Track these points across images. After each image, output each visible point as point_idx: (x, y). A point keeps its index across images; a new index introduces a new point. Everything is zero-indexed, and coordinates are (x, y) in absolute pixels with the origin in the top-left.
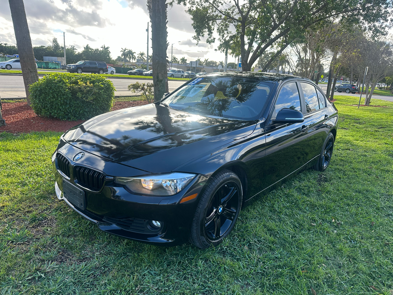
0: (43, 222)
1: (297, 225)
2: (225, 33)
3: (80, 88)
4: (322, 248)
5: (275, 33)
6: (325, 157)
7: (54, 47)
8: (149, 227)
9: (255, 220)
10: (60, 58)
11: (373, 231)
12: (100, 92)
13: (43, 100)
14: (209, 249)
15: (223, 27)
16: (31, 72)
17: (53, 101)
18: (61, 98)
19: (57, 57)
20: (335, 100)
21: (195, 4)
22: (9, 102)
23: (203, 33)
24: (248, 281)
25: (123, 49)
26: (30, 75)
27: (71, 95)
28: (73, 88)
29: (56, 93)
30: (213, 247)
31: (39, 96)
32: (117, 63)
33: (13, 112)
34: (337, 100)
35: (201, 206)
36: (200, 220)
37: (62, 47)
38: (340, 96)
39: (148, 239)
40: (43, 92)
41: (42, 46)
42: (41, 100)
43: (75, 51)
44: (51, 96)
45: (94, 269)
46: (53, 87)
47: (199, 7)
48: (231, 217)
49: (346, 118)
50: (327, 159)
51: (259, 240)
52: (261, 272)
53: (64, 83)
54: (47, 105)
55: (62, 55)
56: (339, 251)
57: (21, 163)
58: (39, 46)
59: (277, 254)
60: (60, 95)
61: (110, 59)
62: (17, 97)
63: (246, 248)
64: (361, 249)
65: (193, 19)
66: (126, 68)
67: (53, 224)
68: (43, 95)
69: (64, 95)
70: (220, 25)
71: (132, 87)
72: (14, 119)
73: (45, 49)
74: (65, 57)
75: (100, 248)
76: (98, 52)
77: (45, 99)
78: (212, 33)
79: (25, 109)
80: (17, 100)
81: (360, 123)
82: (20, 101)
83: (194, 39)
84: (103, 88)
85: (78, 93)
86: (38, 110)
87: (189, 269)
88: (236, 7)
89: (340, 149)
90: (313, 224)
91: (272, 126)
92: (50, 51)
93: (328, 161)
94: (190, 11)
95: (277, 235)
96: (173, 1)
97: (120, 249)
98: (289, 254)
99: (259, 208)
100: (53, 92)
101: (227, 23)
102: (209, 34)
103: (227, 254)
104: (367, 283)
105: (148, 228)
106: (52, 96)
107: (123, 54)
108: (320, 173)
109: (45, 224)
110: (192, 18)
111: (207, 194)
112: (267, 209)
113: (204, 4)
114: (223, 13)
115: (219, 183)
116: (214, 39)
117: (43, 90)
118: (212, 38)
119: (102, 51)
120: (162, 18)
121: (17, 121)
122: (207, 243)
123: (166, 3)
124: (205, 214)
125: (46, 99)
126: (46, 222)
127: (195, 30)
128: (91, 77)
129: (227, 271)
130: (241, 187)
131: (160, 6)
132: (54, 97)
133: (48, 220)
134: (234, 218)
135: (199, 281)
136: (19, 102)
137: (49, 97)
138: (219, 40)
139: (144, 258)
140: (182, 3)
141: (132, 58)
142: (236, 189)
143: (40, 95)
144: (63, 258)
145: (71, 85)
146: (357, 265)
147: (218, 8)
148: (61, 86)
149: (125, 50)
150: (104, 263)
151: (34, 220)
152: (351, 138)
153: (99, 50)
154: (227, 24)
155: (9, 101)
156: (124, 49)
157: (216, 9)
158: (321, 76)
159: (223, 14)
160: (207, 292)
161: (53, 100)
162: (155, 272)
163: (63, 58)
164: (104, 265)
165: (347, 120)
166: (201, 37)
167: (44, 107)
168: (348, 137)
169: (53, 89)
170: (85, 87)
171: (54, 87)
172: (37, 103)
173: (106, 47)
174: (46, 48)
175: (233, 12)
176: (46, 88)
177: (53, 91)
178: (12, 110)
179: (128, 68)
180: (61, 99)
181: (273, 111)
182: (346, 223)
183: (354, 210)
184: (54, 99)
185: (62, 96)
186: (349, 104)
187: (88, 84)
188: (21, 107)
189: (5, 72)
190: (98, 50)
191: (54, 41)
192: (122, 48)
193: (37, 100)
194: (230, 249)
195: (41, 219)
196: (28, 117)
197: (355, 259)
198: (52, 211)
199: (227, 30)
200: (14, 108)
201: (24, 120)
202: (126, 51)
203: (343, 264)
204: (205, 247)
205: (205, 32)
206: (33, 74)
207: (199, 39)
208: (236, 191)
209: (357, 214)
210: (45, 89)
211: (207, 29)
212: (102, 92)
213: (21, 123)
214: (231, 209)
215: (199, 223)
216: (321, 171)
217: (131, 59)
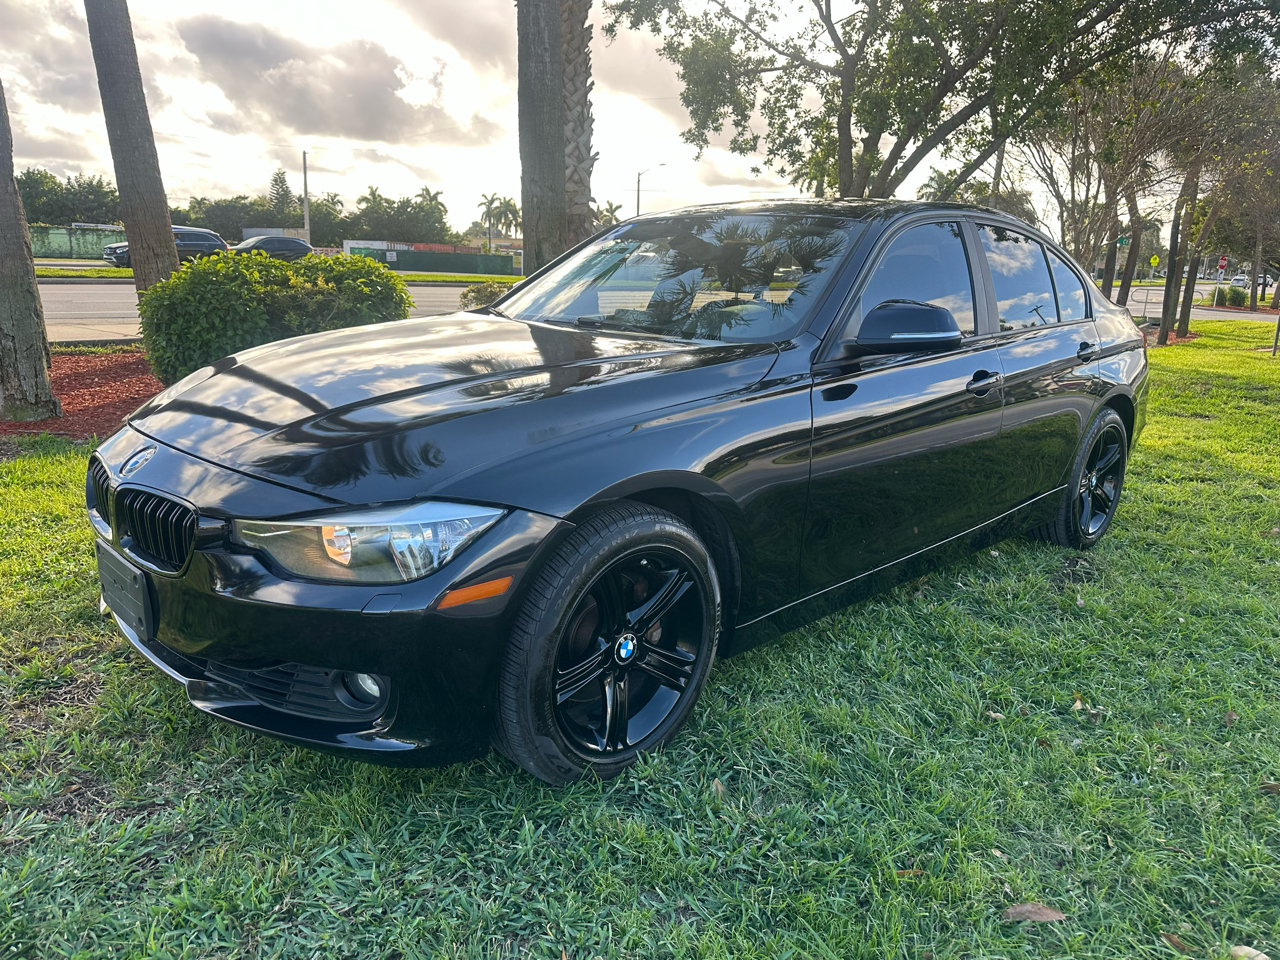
0: (60, 691)
1: (931, 716)
2: (788, 119)
3: (294, 298)
4: (1004, 794)
5: (955, 103)
6: (1095, 497)
7: (277, 198)
8: (341, 695)
9: (781, 696)
10: (291, 230)
11: (1228, 744)
12: (358, 309)
13: (179, 338)
14: (578, 786)
15: (782, 99)
16: (156, 255)
17: (209, 341)
18: (235, 329)
19: (284, 228)
20: (1196, 335)
21: (688, 28)
22: (92, 353)
23: (718, 120)
24: (689, 898)
25: (486, 198)
26: (154, 266)
27: (267, 320)
28: (274, 297)
29: (220, 313)
30: (595, 782)
31: (168, 326)
32: (467, 243)
33: (96, 380)
34: (1201, 336)
35: (532, 628)
36: (529, 677)
37: (300, 199)
38: (1212, 322)
39: (340, 737)
40: (179, 311)
41: (240, 197)
42: (174, 338)
43: (339, 207)
44: (205, 325)
45: (163, 840)
46: (209, 296)
47: (701, 35)
48: (678, 680)
49: (1218, 386)
50: (1102, 505)
51: (773, 763)
52: (745, 867)
53: (246, 282)
54: (192, 353)
55: (298, 223)
56: (1071, 807)
57: (57, 519)
58: (230, 199)
59: (826, 810)
60: (232, 320)
61: (444, 229)
62: (122, 338)
63: (718, 786)
64: (1161, 802)
65: (683, 77)
66: (494, 256)
67: (88, 698)
68: (180, 321)
69: (243, 320)
70: (772, 90)
71: (474, 298)
72: (93, 400)
73: (248, 207)
74: (307, 227)
75: (210, 776)
76: (409, 210)
77: (186, 333)
78: (746, 118)
79: (134, 372)
80: (119, 347)
81: (1266, 400)
82: (126, 348)
83: (687, 139)
84: (368, 297)
85: (287, 313)
86: (165, 371)
87: (482, 850)
88: (825, 28)
89: (1169, 477)
90: (993, 715)
91: (844, 363)
92: (263, 210)
93: (1105, 512)
94: (671, 49)
95: (846, 745)
96: (616, 22)
97: (271, 776)
98: (873, 811)
99: (806, 659)
100: (211, 310)
101: (794, 81)
102: (737, 124)
103: (645, 805)
104: (1154, 923)
105: (338, 701)
106: (207, 322)
107: (488, 215)
108: (1073, 553)
109: (64, 700)
110: (682, 72)
111: (555, 585)
112: (832, 662)
113: (716, 22)
114: (780, 48)
115: (606, 548)
116: (756, 138)
117: (179, 307)
118: (748, 136)
119: (420, 206)
120: (548, 59)
121: (102, 407)
122: (567, 763)
123: (586, 25)
124: (547, 656)
125: (190, 333)
126: (70, 692)
127: (690, 108)
128: (335, 263)
129: (620, 861)
130: (707, 572)
131: (541, 20)
132: (213, 327)
133: (78, 687)
134: (687, 684)
135: (507, 891)
136: (124, 352)
137: (198, 328)
138: (769, 140)
139: (336, 807)
140: (646, 26)
141: (516, 226)
142: (689, 578)
143: (172, 321)
144: (75, 803)
145: (269, 288)
146: (1129, 857)
147: (763, 34)
148: (235, 293)
149: (492, 202)
150: (198, 822)
151: (30, 684)
152: (1216, 446)
153: (413, 202)
154: (796, 86)
155: (93, 349)
156: (490, 198)
157: (758, 36)
158: (1152, 261)
159: (780, 53)
160: (528, 931)
161: (208, 337)
162: (360, 856)
163: (300, 231)
164: (198, 829)
165: (1217, 392)
166: (710, 134)
167: (184, 359)
168: (1209, 442)
169: (211, 303)
170: (309, 294)
171: (213, 295)
172: (163, 347)
173: (432, 193)
174: (252, 204)
175: (813, 46)
176: (187, 299)
177: (210, 307)
178: (93, 373)
179: (499, 256)
180: (236, 334)
181: (851, 314)
182: (1126, 715)
183: (1165, 672)
184: (214, 335)
185: (238, 324)
186: (1247, 345)
187: (320, 282)
188: (125, 366)
189: (115, 275)
190: (408, 201)
191: (276, 181)
192: (483, 195)
193: (160, 339)
194: (657, 790)
195: (56, 683)
196: (138, 394)
197: (1129, 839)
198: (101, 659)
199: (794, 106)
200: (101, 370)
201: (125, 402)
202: (496, 204)
203: (1074, 855)
204: (561, 779)
205: (724, 115)
206: (163, 262)
207: (706, 141)
208: (687, 585)
209: (1177, 684)
210: (185, 303)
211: (731, 107)
212: (365, 309)
213: (111, 410)
214: (676, 651)
215: (528, 688)
216: (1076, 548)
217: (513, 228)
